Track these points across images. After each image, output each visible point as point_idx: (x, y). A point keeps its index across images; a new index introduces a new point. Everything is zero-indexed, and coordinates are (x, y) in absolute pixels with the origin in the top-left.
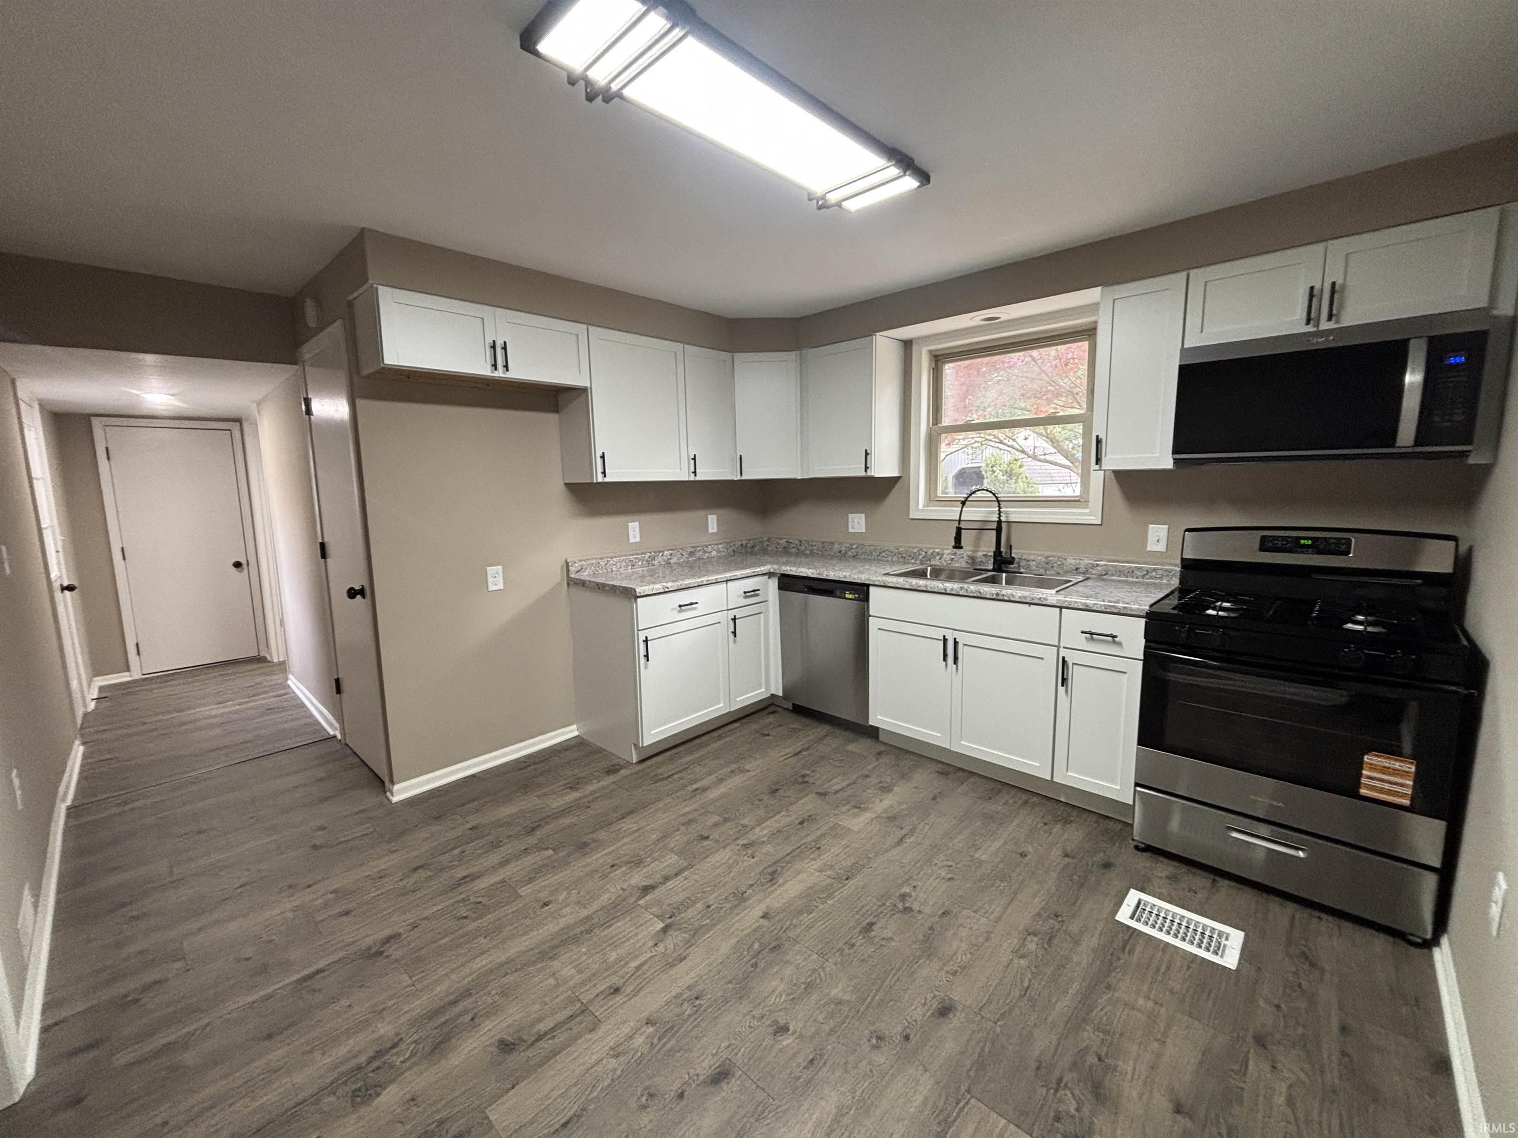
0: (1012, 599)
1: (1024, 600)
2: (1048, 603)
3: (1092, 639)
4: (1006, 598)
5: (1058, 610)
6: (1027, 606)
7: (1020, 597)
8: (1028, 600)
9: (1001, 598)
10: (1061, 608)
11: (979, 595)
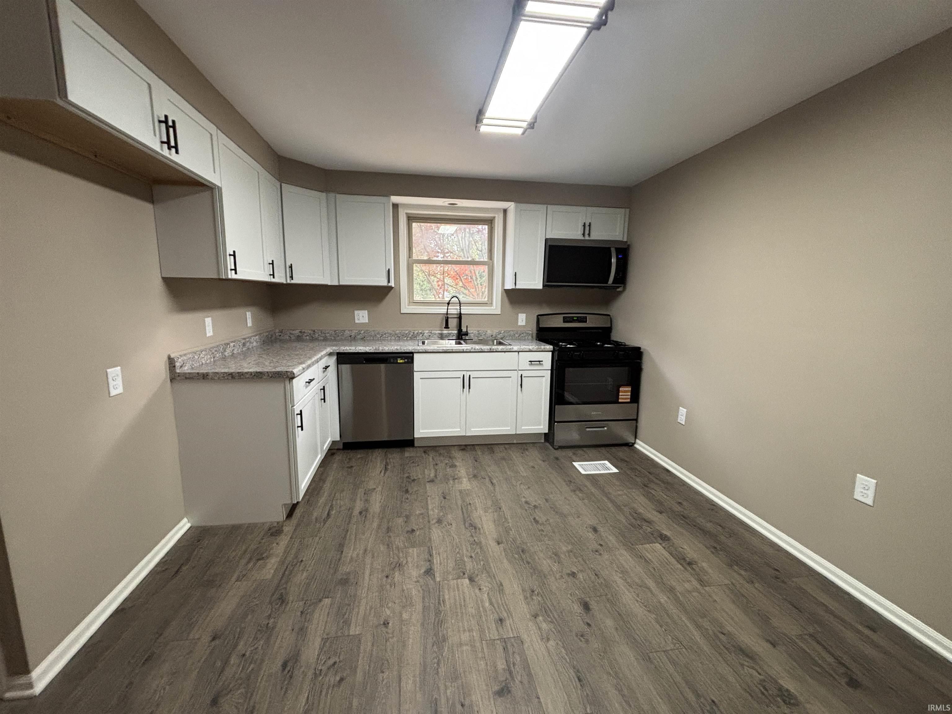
0: (497, 350)
1: (503, 350)
2: (514, 350)
3: (531, 364)
4: (495, 350)
5: (517, 353)
6: (503, 353)
7: (501, 349)
8: (505, 350)
9: (492, 350)
10: (519, 352)
11: (481, 350)
